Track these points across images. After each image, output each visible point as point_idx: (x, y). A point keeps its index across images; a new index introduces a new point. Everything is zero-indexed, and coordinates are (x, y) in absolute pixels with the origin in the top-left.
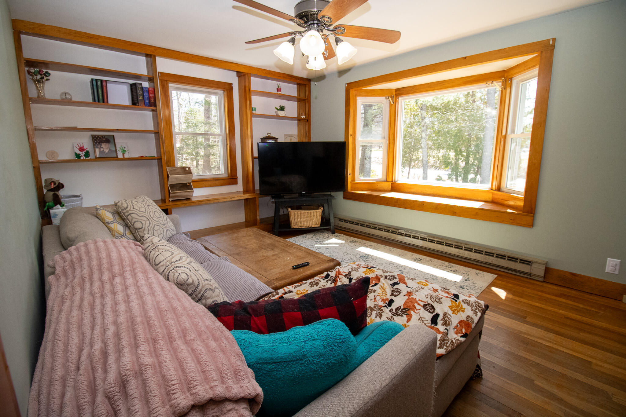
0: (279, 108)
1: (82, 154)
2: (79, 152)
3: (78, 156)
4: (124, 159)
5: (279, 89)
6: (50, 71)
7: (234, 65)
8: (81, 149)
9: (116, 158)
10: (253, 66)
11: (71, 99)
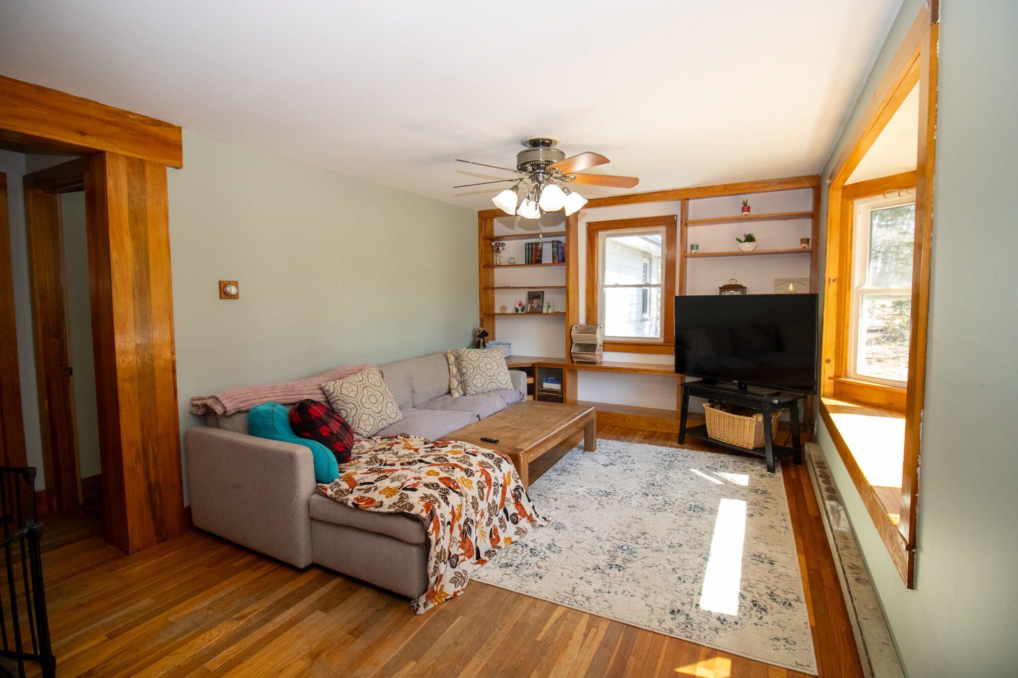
0: (743, 239)
1: (520, 308)
2: (518, 307)
3: (517, 310)
4: (547, 314)
5: (746, 208)
6: (504, 242)
7: (660, 194)
8: (520, 305)
9: (541, 313)
10: (690, 188)
11: (515, 263)
